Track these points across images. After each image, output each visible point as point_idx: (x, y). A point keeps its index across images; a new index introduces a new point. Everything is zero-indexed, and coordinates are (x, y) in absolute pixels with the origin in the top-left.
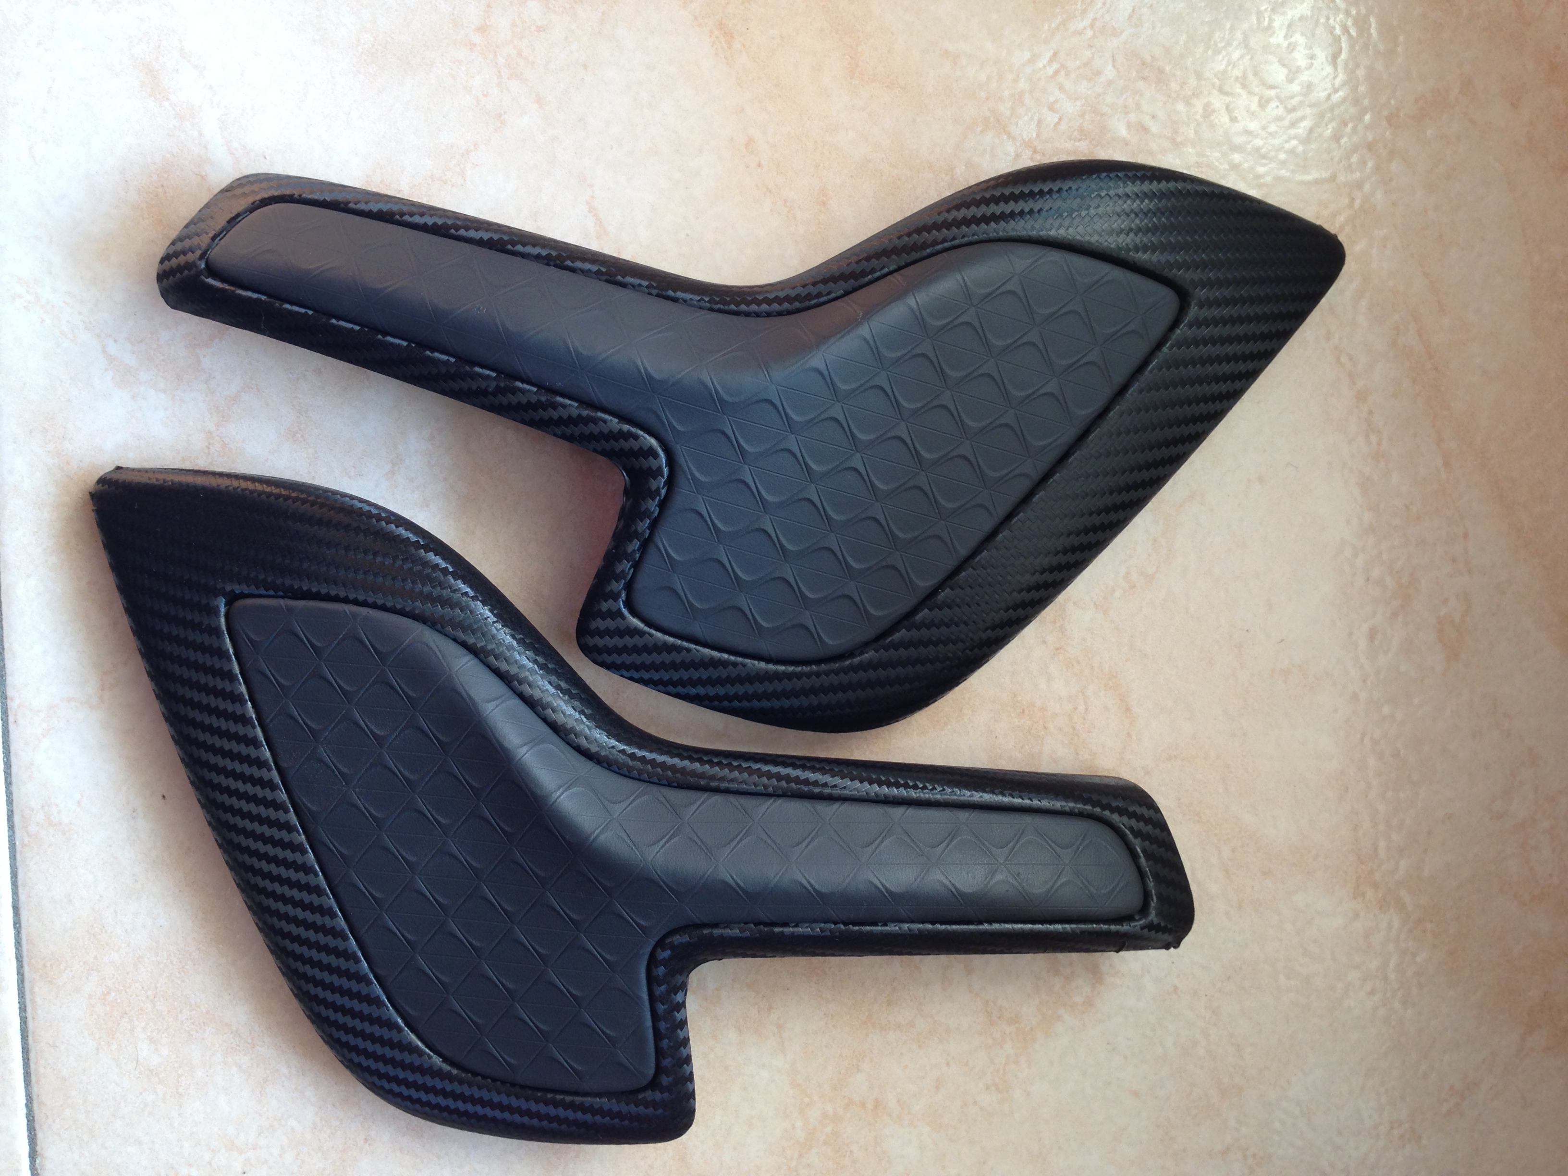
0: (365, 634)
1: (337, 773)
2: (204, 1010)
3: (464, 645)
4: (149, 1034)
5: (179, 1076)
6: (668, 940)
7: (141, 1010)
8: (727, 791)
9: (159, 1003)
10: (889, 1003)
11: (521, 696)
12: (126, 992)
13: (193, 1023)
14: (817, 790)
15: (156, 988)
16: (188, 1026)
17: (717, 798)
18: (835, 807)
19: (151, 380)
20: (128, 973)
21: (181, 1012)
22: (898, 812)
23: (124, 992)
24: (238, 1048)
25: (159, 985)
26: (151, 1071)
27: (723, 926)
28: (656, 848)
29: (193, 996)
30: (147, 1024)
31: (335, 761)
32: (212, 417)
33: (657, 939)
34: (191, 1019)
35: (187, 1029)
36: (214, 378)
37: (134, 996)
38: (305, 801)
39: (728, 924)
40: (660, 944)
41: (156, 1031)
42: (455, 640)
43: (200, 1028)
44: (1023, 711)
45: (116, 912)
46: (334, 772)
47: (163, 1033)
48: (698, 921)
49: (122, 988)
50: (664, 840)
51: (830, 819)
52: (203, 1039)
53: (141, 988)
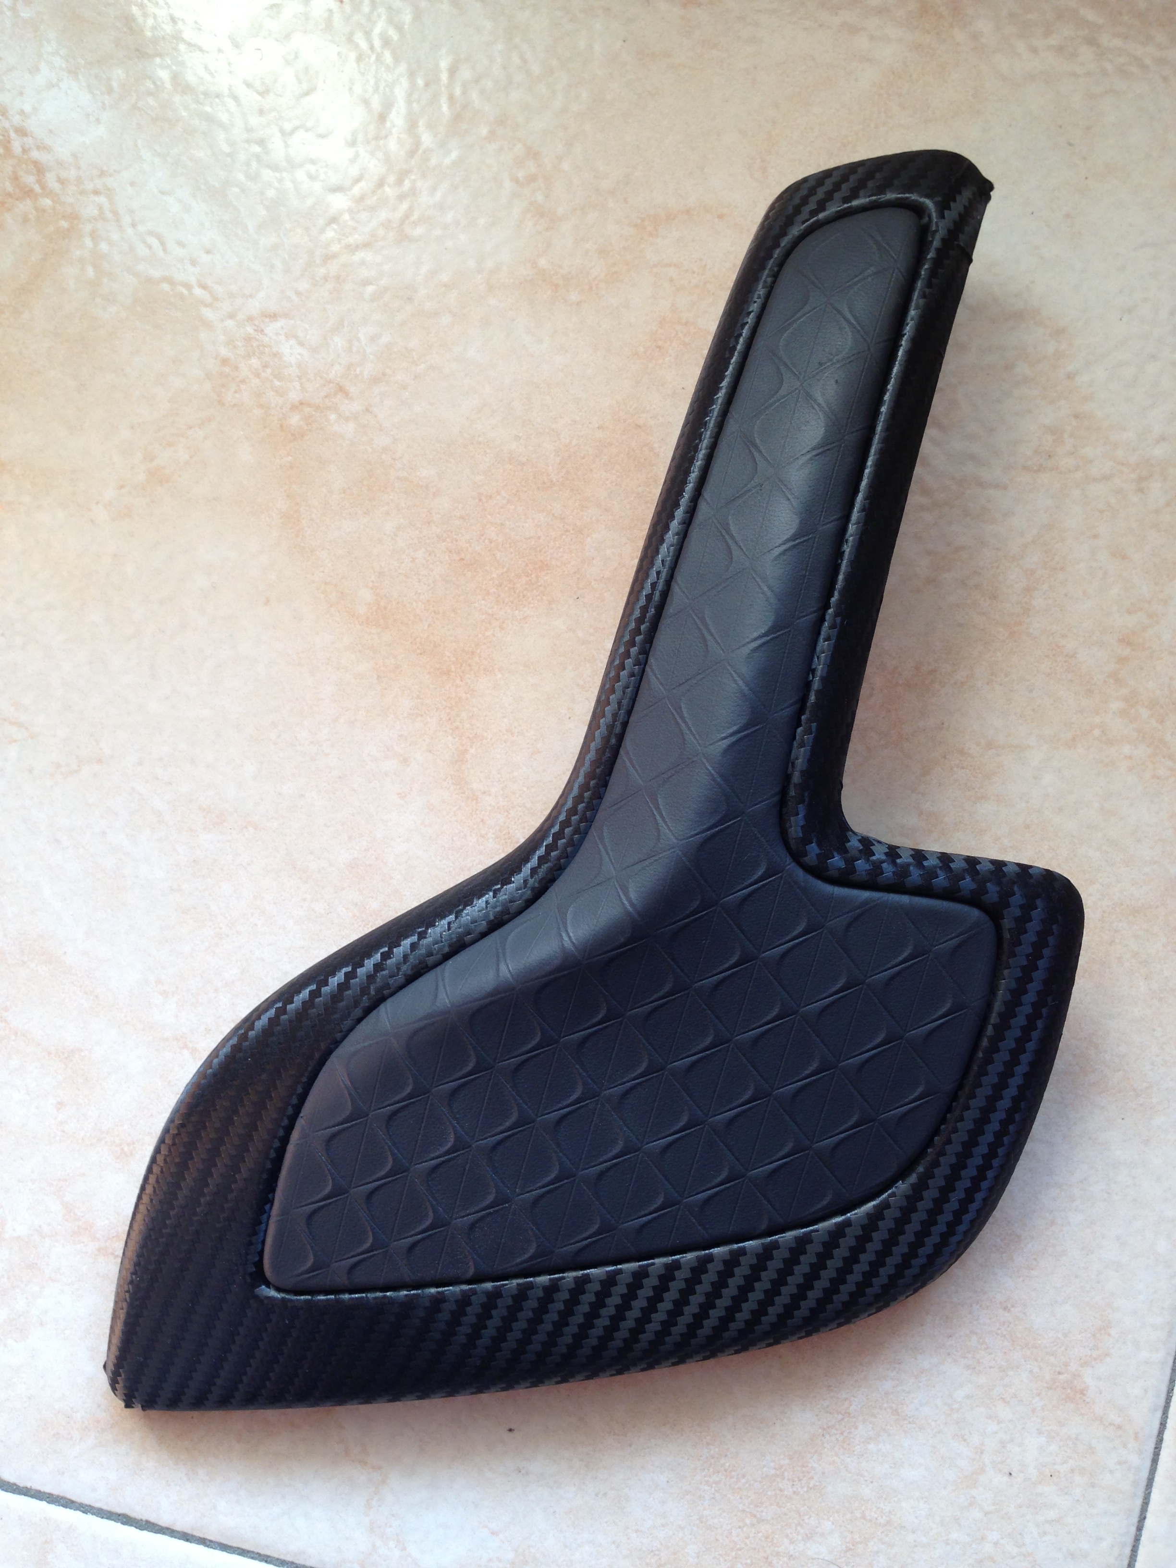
0: (326, 1128)
1: (491, 1210)
2: (786, 1461)
3: (368, 1011)
4: (800, 1538)
5: (864, 1517)
6: (792, 843)
7: (767, 1537)
8: (625, 725)
9: (764, 1514)
10: (994, 597)
11: (447, 957)
12: (740, 1549)
13: (800, 1480)
14: (652, 611)
15: (743, 1511)
16: (802, 1488)
17: (628, 742)
18: (676, 589)
19: (27, 1298)
20: (717, 1540)
21: (781, 1490)
22: (704, 510)
23: (739, 1552)
24: (845, 1434)
25: (741, 1507)
26: (848, 1549)
27: (790, 769)
28: (664, 829)
29: (765, 1469)
30: (787, 1536)
31: (477, 1208)
32: (83, 1243)
33: (789, 859)
34: (794, 1481)
35: (805, 1489)
36: (40, 1227)
37: (747, 1541)
38: (520, 1260)
39: (787, 761)
40: (797, 857)
41: (799, 1528)
42: (359, 1021)
43: (809, 1473)
44: (659, 347)
45: (637, 1531)
46: (490, 1214)
47: (803, 1520)
48: (775, 799)
49: (734, 1554)
50: (658, 818)
51: (688, 599)
52: (823, 1473)
53: (739, 1530)
